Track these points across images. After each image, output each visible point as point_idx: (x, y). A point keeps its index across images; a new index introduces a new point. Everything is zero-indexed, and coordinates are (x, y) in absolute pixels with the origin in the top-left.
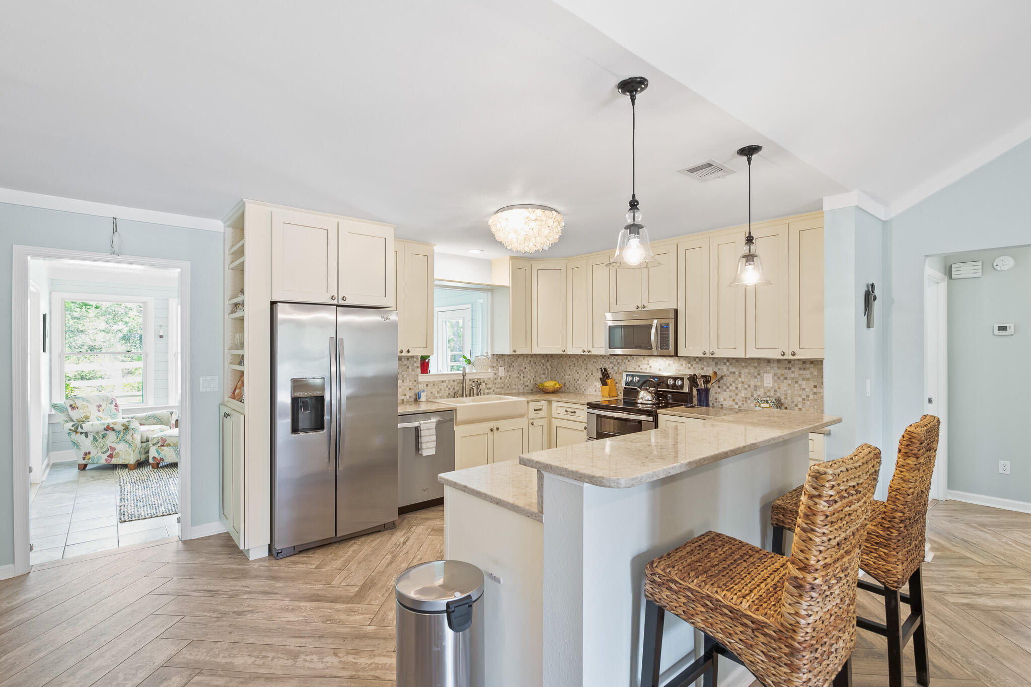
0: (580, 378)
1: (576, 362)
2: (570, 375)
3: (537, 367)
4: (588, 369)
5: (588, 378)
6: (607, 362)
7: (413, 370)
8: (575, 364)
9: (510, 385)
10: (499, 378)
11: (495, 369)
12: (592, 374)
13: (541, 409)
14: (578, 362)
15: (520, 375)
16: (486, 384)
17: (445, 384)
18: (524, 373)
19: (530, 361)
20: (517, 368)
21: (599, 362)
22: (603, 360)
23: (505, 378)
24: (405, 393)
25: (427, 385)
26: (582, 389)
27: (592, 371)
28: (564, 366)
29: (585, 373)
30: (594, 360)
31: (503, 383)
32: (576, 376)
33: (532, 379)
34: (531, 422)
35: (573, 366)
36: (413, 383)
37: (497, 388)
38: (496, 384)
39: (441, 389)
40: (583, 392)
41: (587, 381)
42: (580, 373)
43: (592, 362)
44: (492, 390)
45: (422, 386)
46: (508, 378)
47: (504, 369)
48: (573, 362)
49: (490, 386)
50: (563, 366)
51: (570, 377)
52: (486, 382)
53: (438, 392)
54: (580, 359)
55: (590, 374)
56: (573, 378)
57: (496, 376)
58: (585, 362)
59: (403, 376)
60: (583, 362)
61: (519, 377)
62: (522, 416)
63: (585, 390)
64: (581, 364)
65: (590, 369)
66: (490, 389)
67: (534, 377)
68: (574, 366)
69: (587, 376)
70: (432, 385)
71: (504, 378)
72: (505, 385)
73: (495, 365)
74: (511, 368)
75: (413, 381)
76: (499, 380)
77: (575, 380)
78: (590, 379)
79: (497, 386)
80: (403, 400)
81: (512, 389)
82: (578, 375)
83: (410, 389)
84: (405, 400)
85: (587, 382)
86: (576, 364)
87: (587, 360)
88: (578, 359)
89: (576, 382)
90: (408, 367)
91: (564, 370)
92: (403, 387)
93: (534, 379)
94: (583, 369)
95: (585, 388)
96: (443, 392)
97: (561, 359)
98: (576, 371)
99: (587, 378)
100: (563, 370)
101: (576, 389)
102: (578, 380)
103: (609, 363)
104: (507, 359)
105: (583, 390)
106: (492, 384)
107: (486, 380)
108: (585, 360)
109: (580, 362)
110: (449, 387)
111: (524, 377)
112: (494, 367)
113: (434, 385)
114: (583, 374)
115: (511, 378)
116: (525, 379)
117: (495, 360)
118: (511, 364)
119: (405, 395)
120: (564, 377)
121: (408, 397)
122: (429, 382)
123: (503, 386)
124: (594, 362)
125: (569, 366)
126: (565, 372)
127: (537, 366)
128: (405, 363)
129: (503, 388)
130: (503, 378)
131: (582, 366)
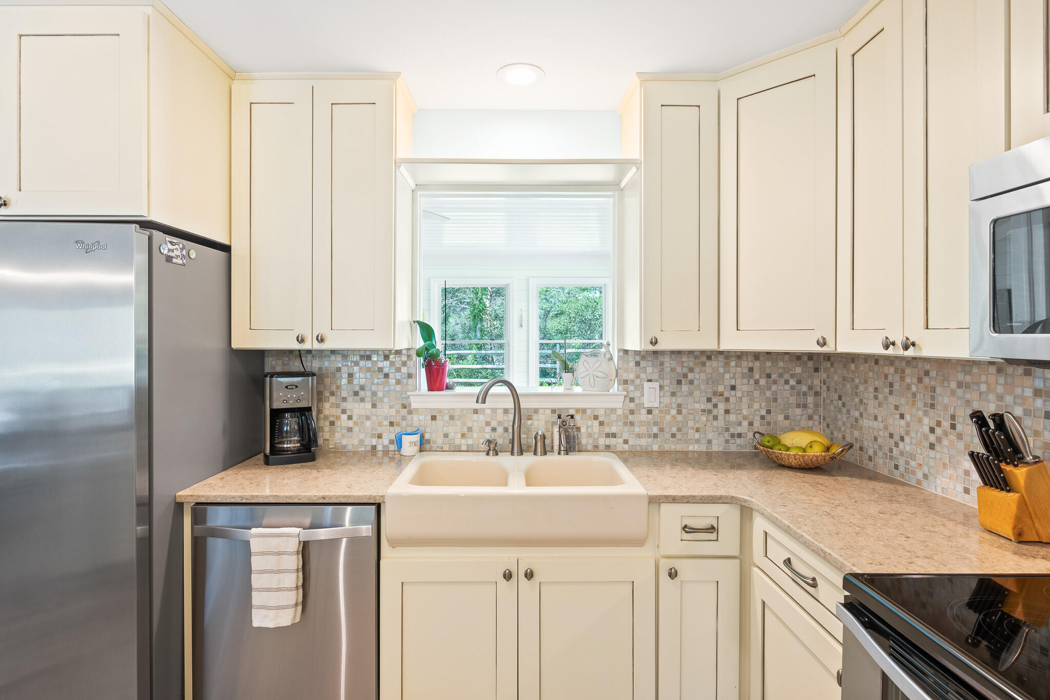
0: (908, 433)
1: (897, 377)
2: (876, 418)
3: (774, 388)
4: (938, 407)
5: (939, 440)
6: (1018, 391)
7: (398, 382)
8: (891, 385)
9: (679, 430)
10: (644, 411)
11: (631, 388)
12: (953, 427)
13: (712, 529)
14: (902, 379)
15: (715, 406)
16: (601, 424)
17: (482, 417)
18: (727, 400)
19: (751, 370)
20: (703, 387)
21: (983, 387)
22: (1001, 380)
23: (665, 410)
24: (380, 431)
25: (434, 418)
26: (914, 473)
27: (953, 417)
28: (861, 388)
29: (926, 421)
30: (960, 377)
31: (656, 424)
32: (898, 426)
33: (758, 418)
34: (665, 565)
35: (887, 390)
36: (398, 412)
37: (639, 436)
38: (632, 424)
39: (470, 429)
40: (919, 482)
41: (932, 446)
42: (907, 417)
43: (953, 385)
44: (621, 441)
45: (422, 418)
46: (674, 412)
47: (661, 387)
48: (886, 377)
49: (614, 429)
50: (857, 387)
51: (876, 424)
52: (600, 419)
53: (463, 436)
54: (908, 371)
55: (946, 424)
56: (886, 428)
57: (632, 406)
58: (926, 380)
59: (374, 394)
60: (920, 380)
61: (710, 412)
62: (638, 542)
63: (925, 476)
64: (914, 389)
65: (946, 408)
66: (614, 435)
67: (764, 413)
68: (891, 393)
69: (932, 430)
70: (447, 418)
71: (661, 411)
72: (661, 430)
73: (631, 376)
74: (685, 388)
75: (399, 406)
76: (643, 416)
77: (891, 436)
78: (945, 442)
79: (637, 430)
80: (374, 448)
81: (687, 442)
82: (903, 422)
83: (391, 424)
84: (380, 448)
85: (932, 453)
86: (896, 386)
87: (933, 373)
88: (903, 371)
89: (897, 445)
90: (386, 376)
91: (861, 401)
92: (374, 418)
93: (763, 418)
94: (920, 404)
95: (926, 470)
96: (475, 435)
97: (853, 366)
98: (897, 407)
99: (932, 438)
100: (857, 400)
101: (896, 467)
102: (902, 439)
103: (1029, 392)
104: (668, 363)
105: (920, 475)
106: (620, 424)
107: (601, 413)
108: (927, 373)
109: (908, 380)
110: (494, 424)
111: (727, 412)
112: (626, 382)
113: (452, 418)
114: (920, 421)
115: (684, 411)
116: (732, 418)
117: (632, 364)
118: (685, 376)
119: (380, 436)
120: (860, 422)
121: (386, 442)
122: (440, 411)
123: (655, 430)
124: (960, 385)
125: (876, 389)
126: (862, 408)
127: (775, 382)
128: (380, 365)
129: (655, 436)
130: (656, 412)
131: (914, 395)
